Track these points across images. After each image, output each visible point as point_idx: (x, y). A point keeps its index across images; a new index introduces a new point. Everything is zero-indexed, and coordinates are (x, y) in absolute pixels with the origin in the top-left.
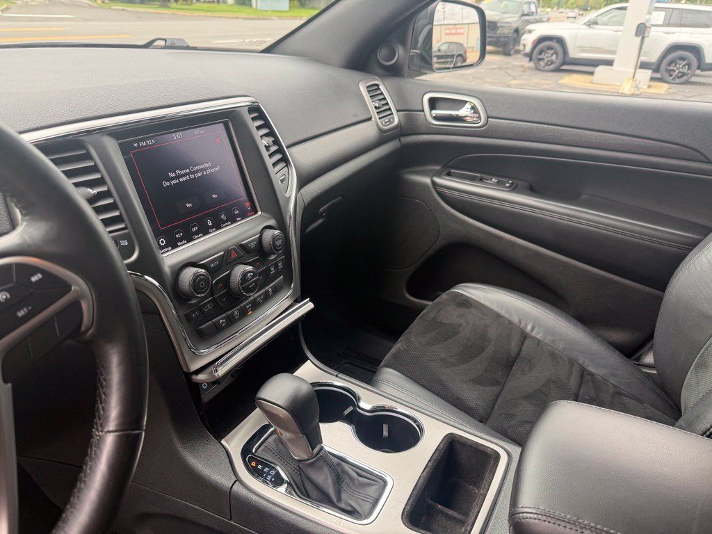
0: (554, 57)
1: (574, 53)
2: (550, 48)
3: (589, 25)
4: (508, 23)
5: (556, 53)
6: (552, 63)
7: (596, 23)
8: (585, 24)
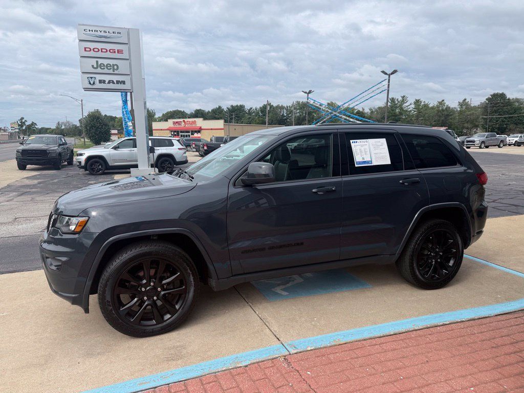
0: (100, 167)
1: (111, 163)
2: (97, 162)
3: (115, 149)
4: (54, 150)
5: (101, 164)
6: (100, 170)
7: (118, 148)
8: (112, 148)
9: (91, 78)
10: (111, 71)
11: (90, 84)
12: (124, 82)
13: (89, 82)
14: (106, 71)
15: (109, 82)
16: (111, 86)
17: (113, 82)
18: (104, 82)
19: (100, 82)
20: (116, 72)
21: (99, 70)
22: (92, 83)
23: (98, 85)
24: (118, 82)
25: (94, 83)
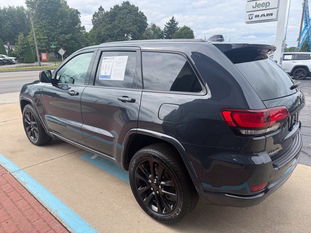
9: (251, 15)
10: (264, 8)
11: (249, 19)
12: (272, 14)
13: (249, 18)
14: (261, 8)
15: (261, 16)
16: (263, 18)
17: (264, 16)
18: (258, 16)
19: (256, 16)
20: (268, 8)
21: (257, 9)
22: (250, 18)
23: (254, 19)
24: (268, 15)
25: (252, 18)
